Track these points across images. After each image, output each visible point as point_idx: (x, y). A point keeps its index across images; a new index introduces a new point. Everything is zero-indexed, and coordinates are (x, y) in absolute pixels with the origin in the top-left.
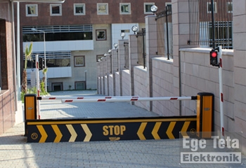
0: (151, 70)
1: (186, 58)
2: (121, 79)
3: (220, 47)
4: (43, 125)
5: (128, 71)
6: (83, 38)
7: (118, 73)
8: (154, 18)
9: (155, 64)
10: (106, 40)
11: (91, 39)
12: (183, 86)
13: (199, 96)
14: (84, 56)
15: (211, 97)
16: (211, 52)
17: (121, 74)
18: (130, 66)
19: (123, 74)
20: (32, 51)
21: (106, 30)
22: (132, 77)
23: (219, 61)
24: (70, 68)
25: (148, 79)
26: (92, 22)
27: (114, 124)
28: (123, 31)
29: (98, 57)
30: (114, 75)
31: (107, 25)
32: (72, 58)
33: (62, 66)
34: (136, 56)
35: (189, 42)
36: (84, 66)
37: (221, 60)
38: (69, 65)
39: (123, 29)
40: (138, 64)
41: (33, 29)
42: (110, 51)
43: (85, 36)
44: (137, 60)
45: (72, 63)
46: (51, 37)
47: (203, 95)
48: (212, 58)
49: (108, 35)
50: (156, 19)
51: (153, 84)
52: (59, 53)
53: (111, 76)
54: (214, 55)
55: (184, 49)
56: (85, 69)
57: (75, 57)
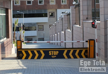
0: (72, 31)
1: (85, 25)
2: (60, 36)
3: (96, 20)
4: (25, 51)
5: (63, 32)
6: (42, 16)
7: (59, 33)
8: (74, 8)
9: (74, 28)
10: (54, 17)
11: (47, 17)
12: (84, 37)
13: (89, 41)
14: (43, 25)
15: (93, 41)
16: (92, 22)
17: (60, 34)
18: (64, 30)
19: (61, 34)
20: (18, 23)
21: (54, 12)
22: (65, 35)
23: (95, 26)
24: (36, 31)
25: (71, 35)
26: (47, 8)
27: (54, 51)
28: (63, 13)
29: (50, 26)
30: (57, 34)
31: (55, 10)
32: (37, 26)
33: (32, 30)
34: (67, 25)
35: (87, 18)
36: (43, 30)
37: (96, 25)
38: (35, 30)
39: (63, 12)
40: (68, 28)
41: (18, 12)
42: (55, 23)
43: (44, 15)
44: (67, 27)
45: (37, 29)
46: (27, 16)
47: (90, 40)
48: (92, 25)
49: (55, 15)
50: (75, 8)
51: (74, 37)
52: (31, 24)
53: (56, 35)
54: (93, 23)
55: (85, 21)
56: (44, 32)
57: (38, 26)
